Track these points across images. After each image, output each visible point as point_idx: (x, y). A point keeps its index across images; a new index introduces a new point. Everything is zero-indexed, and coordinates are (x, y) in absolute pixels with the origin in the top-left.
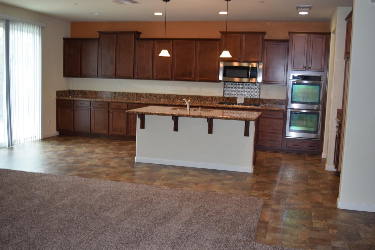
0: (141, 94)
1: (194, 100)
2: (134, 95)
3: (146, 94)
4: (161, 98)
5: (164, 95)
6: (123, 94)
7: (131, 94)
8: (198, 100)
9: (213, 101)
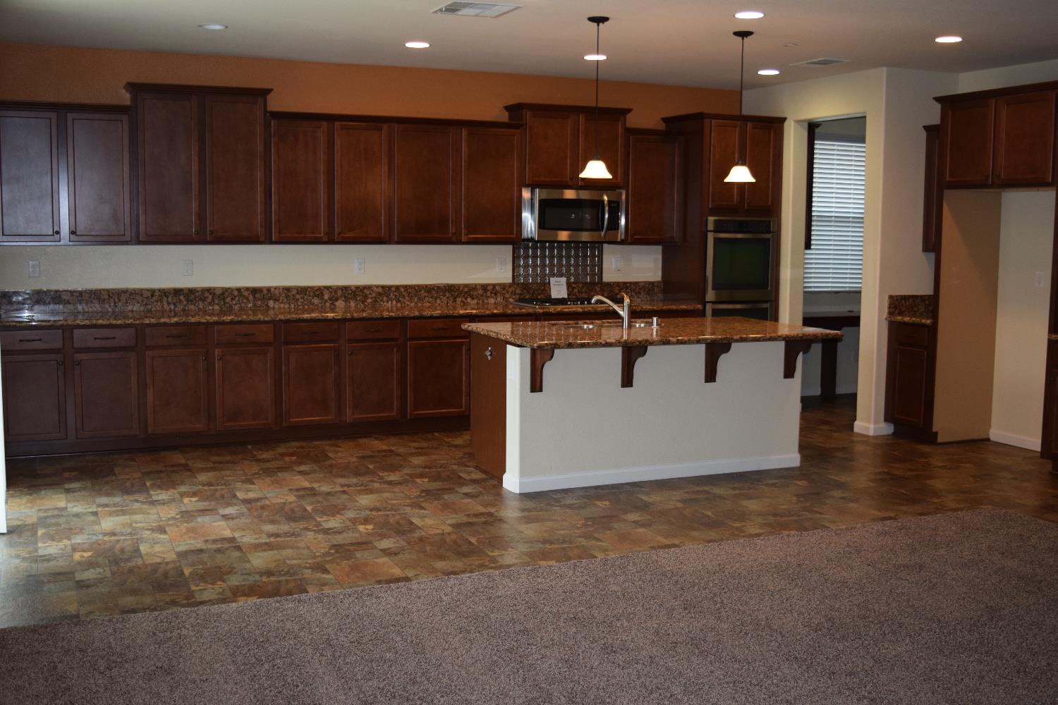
0: (269, 289)
1: (436, 298)
2: (246, 293)
3: (288, 289)
4: (337, 300)
5: (346, 288)
6: (207, 294)
7: (236, 293)
8: (448, 298)
9: (487, 297)
